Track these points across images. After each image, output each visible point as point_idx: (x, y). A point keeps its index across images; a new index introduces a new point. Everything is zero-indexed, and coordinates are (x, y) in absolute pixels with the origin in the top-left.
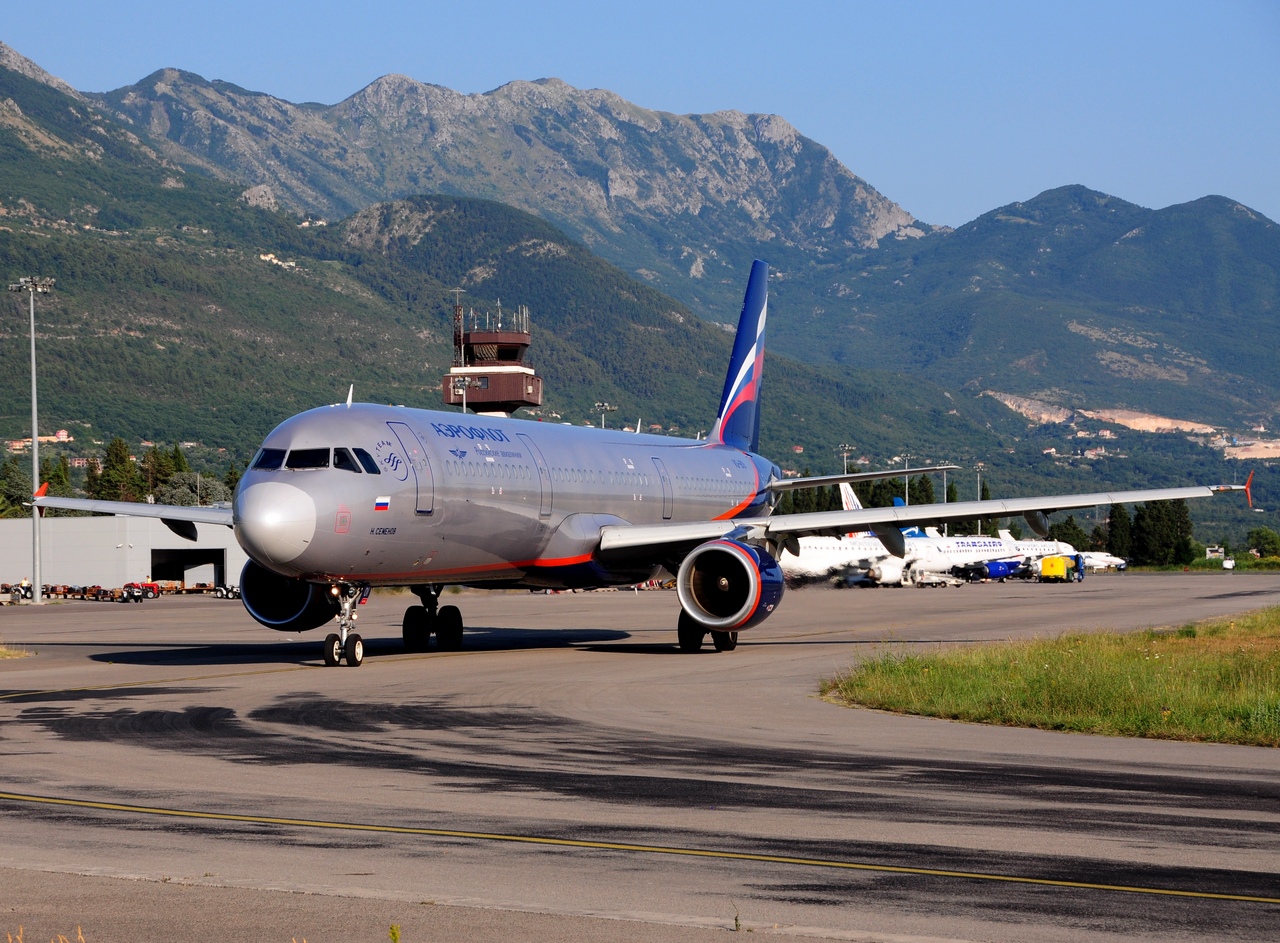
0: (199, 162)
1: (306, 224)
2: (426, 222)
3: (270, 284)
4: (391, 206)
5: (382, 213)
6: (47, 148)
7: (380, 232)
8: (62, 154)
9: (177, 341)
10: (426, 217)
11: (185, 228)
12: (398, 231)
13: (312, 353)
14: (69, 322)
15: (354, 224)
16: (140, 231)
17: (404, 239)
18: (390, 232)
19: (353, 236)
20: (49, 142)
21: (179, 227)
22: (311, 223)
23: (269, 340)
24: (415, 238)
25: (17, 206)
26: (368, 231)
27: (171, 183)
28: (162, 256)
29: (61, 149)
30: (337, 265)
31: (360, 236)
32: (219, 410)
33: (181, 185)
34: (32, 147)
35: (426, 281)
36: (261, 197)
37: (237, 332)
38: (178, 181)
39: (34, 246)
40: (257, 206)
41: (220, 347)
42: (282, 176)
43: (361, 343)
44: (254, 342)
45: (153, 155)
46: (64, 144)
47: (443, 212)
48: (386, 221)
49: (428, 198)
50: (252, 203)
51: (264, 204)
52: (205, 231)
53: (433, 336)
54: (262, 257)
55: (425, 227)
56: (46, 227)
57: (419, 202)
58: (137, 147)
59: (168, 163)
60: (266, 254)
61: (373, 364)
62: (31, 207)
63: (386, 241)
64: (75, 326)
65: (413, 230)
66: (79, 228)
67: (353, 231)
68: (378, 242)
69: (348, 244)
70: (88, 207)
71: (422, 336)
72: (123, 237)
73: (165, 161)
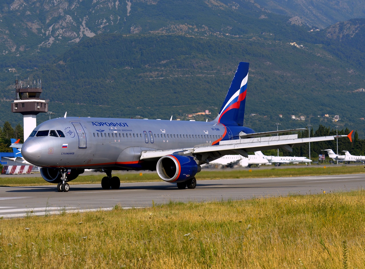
0: (281, 8)
1: (312, 30)
2: (356, 29)
3: (291, 53)
4: (343, 23)
5: (340, 26)
6: (216, 6)
7: (339, 33)
8: (221, 8)
9: (253, 76)
10: (356, 27)
11: (264, 33)
12: (346, 32)
13: (306, 79)
14: (212, 70)
15: (330, 30)
16: (247, 35)
17: (348, 35)
18: (343, 33)
19: (329, 34)
20: (216, 4)
21: (262, 33)
22: (314, 30)
23: (289, 75)
24: (352, 35)
25: (201, 27)
26: (335, 33)
27: (263, 17)
28: (251, 44)
29: (220, 6)
30: (321, 45)
31: (332, 35)
32: (266, 102)
33: (266, 17)
34: (210, 6)
35: (354, 51)
36: (296, 21)
37: (277, 72)
38: (265, 16)
39: (202, 42)
40: (294, 24)
41: (269, 78)
42: (314, 12)
43: (325, 75)
44: (283, 75)
45: (259, 7)
46: (222, 4)
47: (363, 25)
48: (341, 29)
49: (357, 20)
50: (293, 23)
51: (297, 23)
52: (271, 34)
53: (355, 72)
54: (291, 43)
55: (356, 31)
56: (211, 35)
57: (353, 22)
58: (253, 4)
59: (265, 9)
60: (293, 42)
61: (329, 83)
62: (207, 28)
63: (341, 36)
64: (215, 71)
65: (351, 32)
66: (224, 35)
67: (329, 33)
68: (338, 37)
69: (327, 37)
70: (228, 27)
71: (350, 72)
72: (239, 38)
73: (263, 9)
